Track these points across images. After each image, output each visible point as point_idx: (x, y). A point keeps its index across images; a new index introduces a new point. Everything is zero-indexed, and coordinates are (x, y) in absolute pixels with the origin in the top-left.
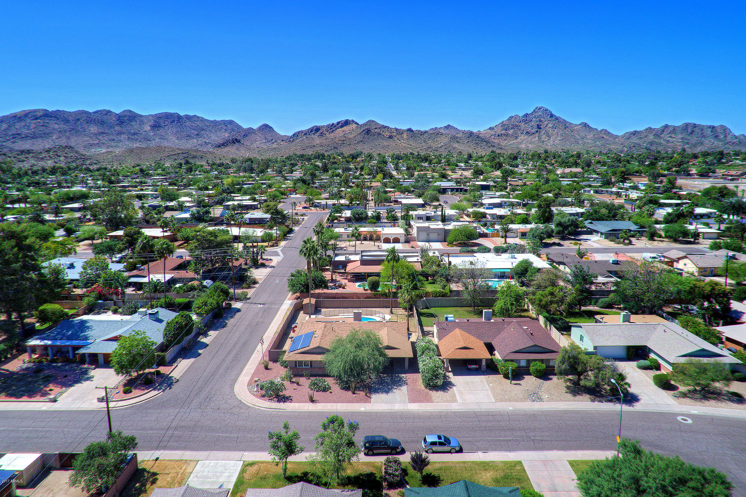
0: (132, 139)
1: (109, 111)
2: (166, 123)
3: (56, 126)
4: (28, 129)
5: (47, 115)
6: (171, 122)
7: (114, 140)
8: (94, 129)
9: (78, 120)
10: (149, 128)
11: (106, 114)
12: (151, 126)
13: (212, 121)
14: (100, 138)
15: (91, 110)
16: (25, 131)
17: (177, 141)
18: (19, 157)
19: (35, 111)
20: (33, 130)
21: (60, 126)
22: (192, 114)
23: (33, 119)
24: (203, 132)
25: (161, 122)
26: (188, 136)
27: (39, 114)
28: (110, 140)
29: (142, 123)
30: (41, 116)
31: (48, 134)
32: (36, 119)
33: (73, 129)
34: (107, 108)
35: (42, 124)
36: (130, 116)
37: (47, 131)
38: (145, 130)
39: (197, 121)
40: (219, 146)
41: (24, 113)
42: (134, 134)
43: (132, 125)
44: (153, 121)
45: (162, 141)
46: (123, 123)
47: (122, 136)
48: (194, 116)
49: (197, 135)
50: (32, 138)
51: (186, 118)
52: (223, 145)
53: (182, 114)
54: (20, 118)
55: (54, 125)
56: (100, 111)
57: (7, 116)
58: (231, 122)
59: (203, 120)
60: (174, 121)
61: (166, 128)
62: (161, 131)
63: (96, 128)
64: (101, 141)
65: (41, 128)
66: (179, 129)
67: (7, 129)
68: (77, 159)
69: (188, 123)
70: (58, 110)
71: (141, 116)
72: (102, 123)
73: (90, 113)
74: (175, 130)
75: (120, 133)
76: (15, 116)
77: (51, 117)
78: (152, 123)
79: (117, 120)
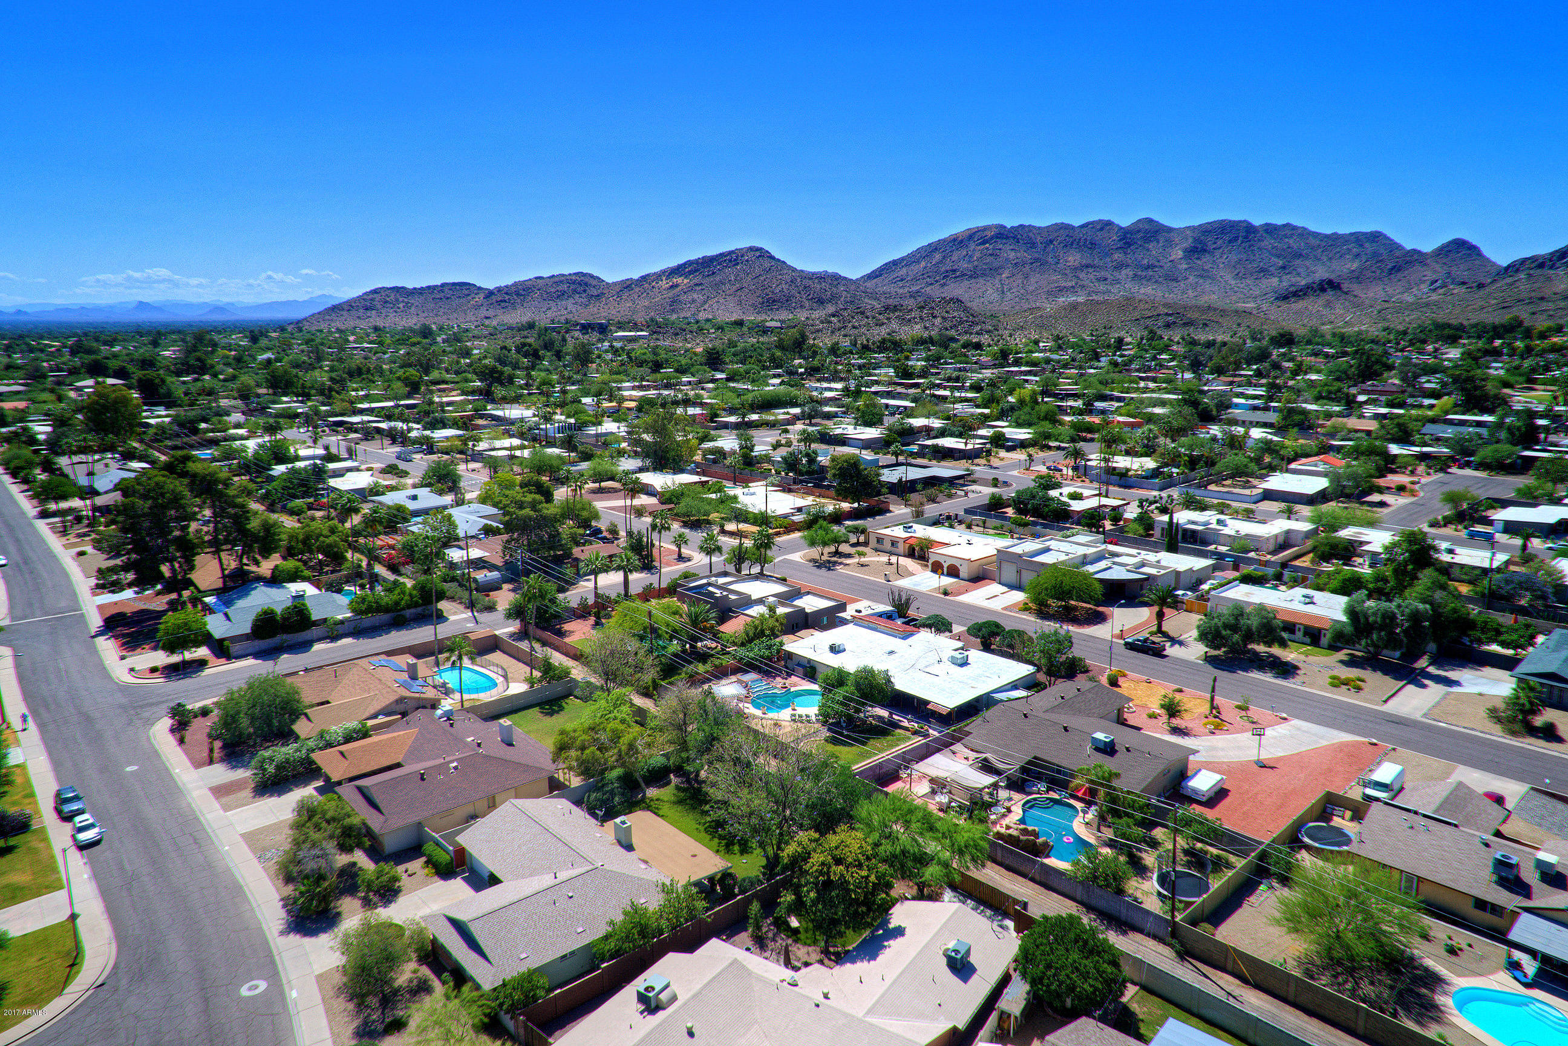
0: (1141, 278)
1: (1109, 223)
2: (1220, 242)
3: (1012, 255)
4: (969, 262)
5: (1002, 234)
6: (1230, 242)
7: (1106, 279)
8: (1074, 258)
9: (1051, 241)
10: (1180, 253)
11: (1102, 229)
12: (1185, 251)
13: (1326, 236)
14: (1082, 275)
15: (1076, 222)
16: (964, 265)
17: (1233, 282)
18: (881, 317)
19: (986, 228)
20: (976, 263)
21: (1019, 255)
22: (1279, 221)
23: (981, 244)
24: (1298, 262)
25: (1210, 240)
26: (1262, 270)
27: (989, 234)
28: (1099, 280)
29: (1170, 244)
30: (992, 238)
31: (996, 269)
32: (984, 243)
33: (1037, 260)
34: (1106, 218)
35: (990, 252)
36: (1147, 232)
37: (996, 264)
38: (1172, 258)
39: (1292, 236)
40: (1285, 298)
41: (968, 233)
42: (1149, 267)
43: (1148, 250)
44: (1191, 240)
45: (1201, 281)
46: (1129, 244)
47: (1124, 272)
48: (1285, 225)
49: (1284, 267)
50: (971, 277)
51: (1267, 231)
52: (1295, 294)
53: (1257, 221)
54: (961, 242)
55: (1010, 253)
56: (1092, 223)
57: (944, 240)
58: (1376, 237)
59: (1304, 233)
60: (1236, 238)
61: (1218, 253)
62: (1205, 261)
63: (1078, 256)
64: (1081, 283)
65: (989, 259)
66: (1244, 256)
67: (941, 262)
68: (961, 322)
69: (1268, 242)
70: (1021, 225)
71: (1170, 230)
72: (1092, 246)
73: (1073, 227)
74: (1234, 257)
75: (1120, 266)
76: (955, 240)
77: (1007, 238)
78: (1188, 243)
79: (1120, 240)
